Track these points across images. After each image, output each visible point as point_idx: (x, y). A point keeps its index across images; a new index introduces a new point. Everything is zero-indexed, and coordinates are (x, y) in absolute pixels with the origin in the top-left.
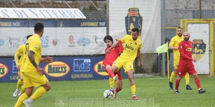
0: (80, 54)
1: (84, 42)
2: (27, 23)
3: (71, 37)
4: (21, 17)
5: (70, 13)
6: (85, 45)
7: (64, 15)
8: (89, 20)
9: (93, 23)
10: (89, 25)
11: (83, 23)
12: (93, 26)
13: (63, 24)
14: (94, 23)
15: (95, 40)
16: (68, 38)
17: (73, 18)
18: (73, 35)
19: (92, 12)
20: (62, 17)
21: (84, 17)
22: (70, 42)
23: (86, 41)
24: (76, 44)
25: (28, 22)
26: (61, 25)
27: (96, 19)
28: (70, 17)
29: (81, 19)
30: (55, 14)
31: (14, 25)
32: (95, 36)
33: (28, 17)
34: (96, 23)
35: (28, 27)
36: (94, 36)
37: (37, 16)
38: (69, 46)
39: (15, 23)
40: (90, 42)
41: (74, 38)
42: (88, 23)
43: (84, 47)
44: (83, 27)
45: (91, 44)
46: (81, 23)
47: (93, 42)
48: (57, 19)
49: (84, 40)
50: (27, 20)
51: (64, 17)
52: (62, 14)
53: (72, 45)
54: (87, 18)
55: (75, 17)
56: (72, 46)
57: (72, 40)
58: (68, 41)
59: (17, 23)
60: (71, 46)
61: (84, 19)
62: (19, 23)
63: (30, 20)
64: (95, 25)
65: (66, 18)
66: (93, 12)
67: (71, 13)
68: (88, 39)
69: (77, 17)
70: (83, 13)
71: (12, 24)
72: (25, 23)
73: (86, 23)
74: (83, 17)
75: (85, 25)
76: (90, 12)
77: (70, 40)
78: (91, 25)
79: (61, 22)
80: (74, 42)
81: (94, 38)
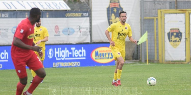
0: (65, 43)
1: (68, 32)
2: (15, 14)
3: (57, 27)
4: (10, 9)
5: (55, 5)
6: (70, 34)
7: (50, 7)
8: (73, 11)
9: (76, 14)
10: (73, 16)
11: (68, 14)
12: (77, 17)
13: (49, 15)
14: (78, 13)
15: (79, 30)
16: (54, 28)
17: (58, 9)
18: (58, 25)
19: (75, 4)
20: (48, 9)
21: (69, 8)
22: (56, 32)
23: (71, 31)
24: (61, 33)
25: (17, 13)
26: (47, 16)
27: (79, 10)
28: (55, 9)
29: (66, 10)
30: (42, 6)
31: (3, 16)
32: (79, 26)
33: (16, 8)
34: (79, 14)
35: (17, 18)
36: (77, 26)
37: (25, 7)
38: (55, 36)
39: (4, 14)
40: (74, 31)
41: (59, 28)
42: (72, 14)
43: (69, 36)
44: (68, 17)
45: (75, 33)
46: (66, 14)
47: (77, 32)
48: (44, 10)
49: (69, 30)
50: (15, 12)
51: (50, 8)
52: (48, 6)
53: (58, 34)
54: (71, 9)
55: (60, 8)
56: (58, 36)
57: (58, 29)
58: (54, 31)
59: (6, 14)
60: (56, 36)
61: (69, 10)
62: (8, 14)
63: (18, 12)
64: (79, 16)
65: (52, 9)
66: (77, 4)
67: (57, 5)
68: (72, 29)
69: (62, 9)
70: (68, 5)
71: (1, 15)
72: (14, 14)
73: (71, 14)
74: (67, 8)
75: (70, 16)
76: (74, 4)
77: (56, 29)
78: (75, 15)
79: (48, 13)
80: (60, 32)
81: (78, 27)
